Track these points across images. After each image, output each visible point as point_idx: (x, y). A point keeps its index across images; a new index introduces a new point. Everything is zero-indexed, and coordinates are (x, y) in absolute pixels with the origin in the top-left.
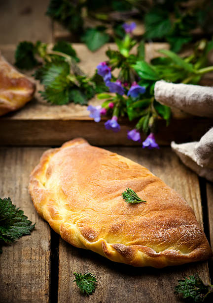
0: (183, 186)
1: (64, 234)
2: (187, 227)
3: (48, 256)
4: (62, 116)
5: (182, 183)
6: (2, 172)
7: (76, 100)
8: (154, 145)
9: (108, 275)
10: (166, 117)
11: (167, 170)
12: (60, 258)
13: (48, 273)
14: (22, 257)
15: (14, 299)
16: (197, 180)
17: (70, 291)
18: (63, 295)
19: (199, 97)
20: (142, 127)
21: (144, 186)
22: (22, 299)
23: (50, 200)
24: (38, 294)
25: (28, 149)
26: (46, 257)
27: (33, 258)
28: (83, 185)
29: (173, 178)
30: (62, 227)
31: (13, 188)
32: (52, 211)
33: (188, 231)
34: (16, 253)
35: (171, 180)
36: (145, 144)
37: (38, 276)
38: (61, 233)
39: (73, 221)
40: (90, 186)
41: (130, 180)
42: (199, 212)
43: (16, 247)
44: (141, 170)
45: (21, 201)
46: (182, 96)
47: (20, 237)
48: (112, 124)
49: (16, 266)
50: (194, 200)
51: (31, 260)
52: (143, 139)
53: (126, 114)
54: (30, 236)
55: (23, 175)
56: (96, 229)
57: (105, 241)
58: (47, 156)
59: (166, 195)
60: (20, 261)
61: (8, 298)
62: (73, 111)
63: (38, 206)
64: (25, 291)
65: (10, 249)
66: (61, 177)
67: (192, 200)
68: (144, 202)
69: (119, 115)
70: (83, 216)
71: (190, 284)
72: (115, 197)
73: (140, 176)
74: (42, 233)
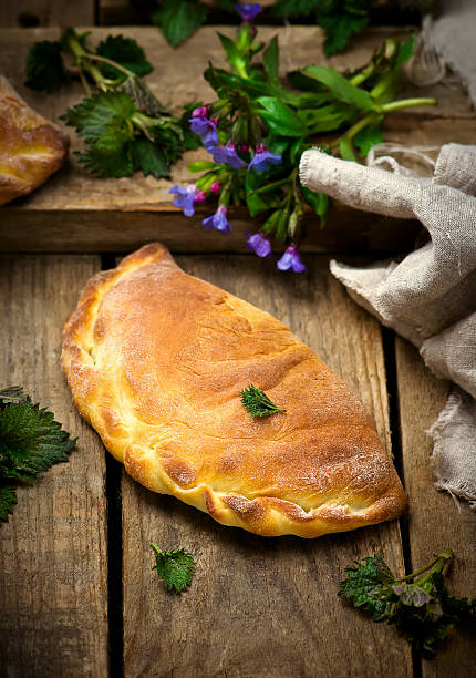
0: (351, 347)
1: (133, 468)
2: (362, 459)
3: (103, 508)
4: (121, 202)
5: (351, 340)
6: (8, 313)
7: (146, 166)
8: (299, 267)
9: (215, 549)
10: (320, 211)
11: (322, 309)
12: (125, 510)
13: (104, 548)
14: (55, 512)
15: (44, 608)
16: (378, 332)
17: (146, 583)
18: (132, 591)
19: (385, 197)
20: (275, 230)
21: (282, 376)
22: (59, 606)
23: (105, 395)
24: (87, 595)
25: (54, 258)
26: (99, 511)
27: (76, 514)
28: (167, 370)
29: (333, 328)
30: (128, 455)
31: (31, 353)
32: (108, 418)
33: (364, 467)
34: (43, 504)
35: (328, 332)
36: (283, 265)
37: (86, 556)
38: (127, 465)
39: (149, 444)
40: (180, 373)
41: (255, 361)
42: (382, 408)
43: (43, 489)
44: (275, 336)
45: (47, 382)
46: (353, 189)
47: (47, 467)
48: (218, 223)
49: (44, 532)
50: (373, 380)
51: (71, 519)
52: (277, 255)
53: (244, 203)
54: (68, 465)
55: (49, 322)
56: (192, 463)
57: (210, 489)
58: (93, 289)
59: (323, 393)
60: (51, 521)
61: (32, 606)
62: (140, 191)
63: (81, 403)
64: (63, 590)
65: (32, 493)
66: (124, 348)
67: (368, 381)
68: (283, 413)
69: (231, 202)
70: (168, 435)
71: (367, 577)
72: (228, 399)
73: (273, 349)
74: (90, 457)
